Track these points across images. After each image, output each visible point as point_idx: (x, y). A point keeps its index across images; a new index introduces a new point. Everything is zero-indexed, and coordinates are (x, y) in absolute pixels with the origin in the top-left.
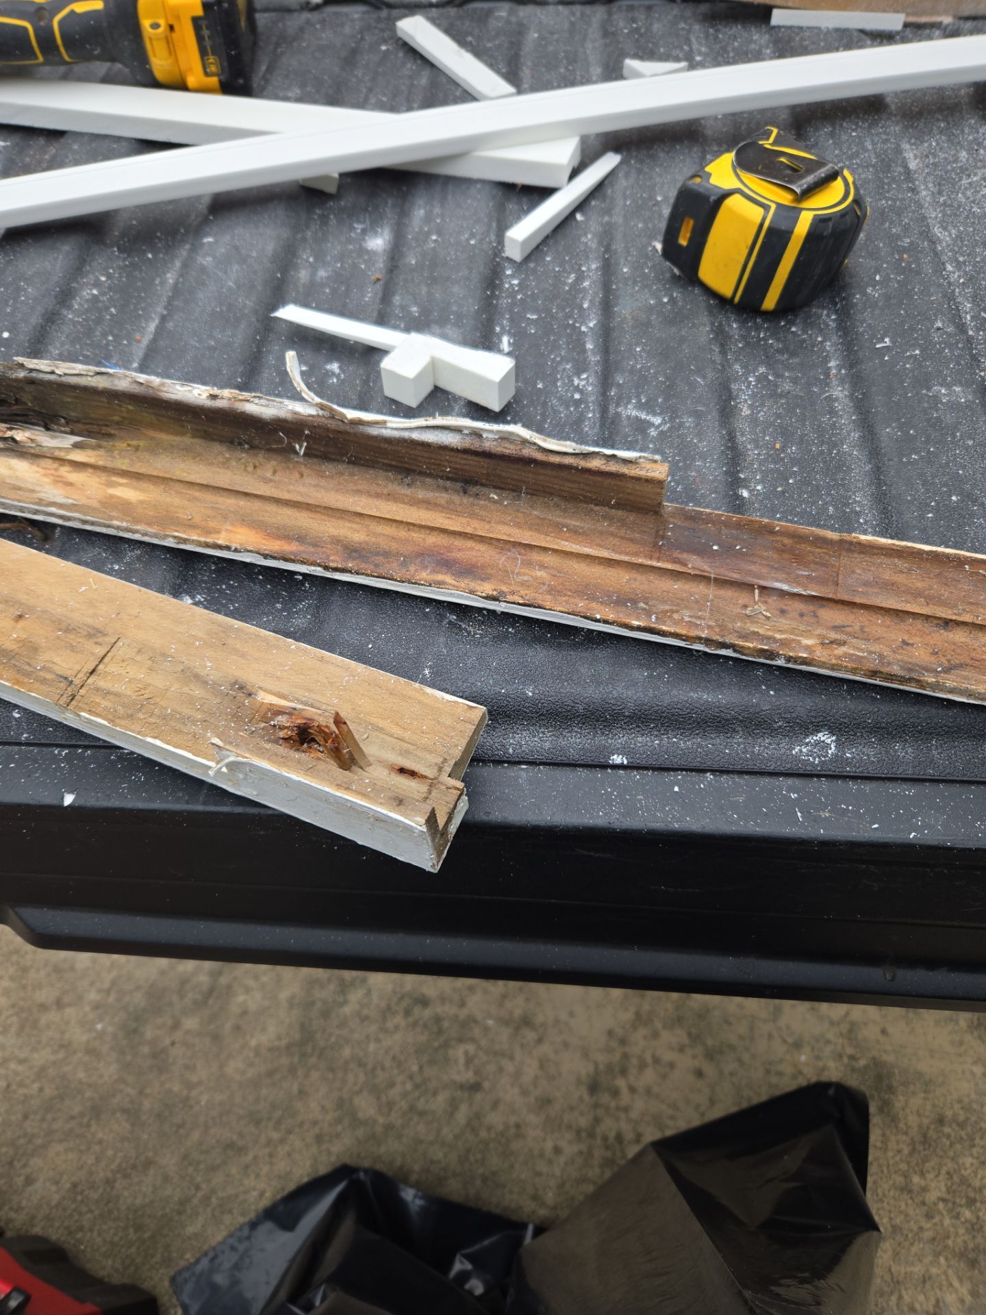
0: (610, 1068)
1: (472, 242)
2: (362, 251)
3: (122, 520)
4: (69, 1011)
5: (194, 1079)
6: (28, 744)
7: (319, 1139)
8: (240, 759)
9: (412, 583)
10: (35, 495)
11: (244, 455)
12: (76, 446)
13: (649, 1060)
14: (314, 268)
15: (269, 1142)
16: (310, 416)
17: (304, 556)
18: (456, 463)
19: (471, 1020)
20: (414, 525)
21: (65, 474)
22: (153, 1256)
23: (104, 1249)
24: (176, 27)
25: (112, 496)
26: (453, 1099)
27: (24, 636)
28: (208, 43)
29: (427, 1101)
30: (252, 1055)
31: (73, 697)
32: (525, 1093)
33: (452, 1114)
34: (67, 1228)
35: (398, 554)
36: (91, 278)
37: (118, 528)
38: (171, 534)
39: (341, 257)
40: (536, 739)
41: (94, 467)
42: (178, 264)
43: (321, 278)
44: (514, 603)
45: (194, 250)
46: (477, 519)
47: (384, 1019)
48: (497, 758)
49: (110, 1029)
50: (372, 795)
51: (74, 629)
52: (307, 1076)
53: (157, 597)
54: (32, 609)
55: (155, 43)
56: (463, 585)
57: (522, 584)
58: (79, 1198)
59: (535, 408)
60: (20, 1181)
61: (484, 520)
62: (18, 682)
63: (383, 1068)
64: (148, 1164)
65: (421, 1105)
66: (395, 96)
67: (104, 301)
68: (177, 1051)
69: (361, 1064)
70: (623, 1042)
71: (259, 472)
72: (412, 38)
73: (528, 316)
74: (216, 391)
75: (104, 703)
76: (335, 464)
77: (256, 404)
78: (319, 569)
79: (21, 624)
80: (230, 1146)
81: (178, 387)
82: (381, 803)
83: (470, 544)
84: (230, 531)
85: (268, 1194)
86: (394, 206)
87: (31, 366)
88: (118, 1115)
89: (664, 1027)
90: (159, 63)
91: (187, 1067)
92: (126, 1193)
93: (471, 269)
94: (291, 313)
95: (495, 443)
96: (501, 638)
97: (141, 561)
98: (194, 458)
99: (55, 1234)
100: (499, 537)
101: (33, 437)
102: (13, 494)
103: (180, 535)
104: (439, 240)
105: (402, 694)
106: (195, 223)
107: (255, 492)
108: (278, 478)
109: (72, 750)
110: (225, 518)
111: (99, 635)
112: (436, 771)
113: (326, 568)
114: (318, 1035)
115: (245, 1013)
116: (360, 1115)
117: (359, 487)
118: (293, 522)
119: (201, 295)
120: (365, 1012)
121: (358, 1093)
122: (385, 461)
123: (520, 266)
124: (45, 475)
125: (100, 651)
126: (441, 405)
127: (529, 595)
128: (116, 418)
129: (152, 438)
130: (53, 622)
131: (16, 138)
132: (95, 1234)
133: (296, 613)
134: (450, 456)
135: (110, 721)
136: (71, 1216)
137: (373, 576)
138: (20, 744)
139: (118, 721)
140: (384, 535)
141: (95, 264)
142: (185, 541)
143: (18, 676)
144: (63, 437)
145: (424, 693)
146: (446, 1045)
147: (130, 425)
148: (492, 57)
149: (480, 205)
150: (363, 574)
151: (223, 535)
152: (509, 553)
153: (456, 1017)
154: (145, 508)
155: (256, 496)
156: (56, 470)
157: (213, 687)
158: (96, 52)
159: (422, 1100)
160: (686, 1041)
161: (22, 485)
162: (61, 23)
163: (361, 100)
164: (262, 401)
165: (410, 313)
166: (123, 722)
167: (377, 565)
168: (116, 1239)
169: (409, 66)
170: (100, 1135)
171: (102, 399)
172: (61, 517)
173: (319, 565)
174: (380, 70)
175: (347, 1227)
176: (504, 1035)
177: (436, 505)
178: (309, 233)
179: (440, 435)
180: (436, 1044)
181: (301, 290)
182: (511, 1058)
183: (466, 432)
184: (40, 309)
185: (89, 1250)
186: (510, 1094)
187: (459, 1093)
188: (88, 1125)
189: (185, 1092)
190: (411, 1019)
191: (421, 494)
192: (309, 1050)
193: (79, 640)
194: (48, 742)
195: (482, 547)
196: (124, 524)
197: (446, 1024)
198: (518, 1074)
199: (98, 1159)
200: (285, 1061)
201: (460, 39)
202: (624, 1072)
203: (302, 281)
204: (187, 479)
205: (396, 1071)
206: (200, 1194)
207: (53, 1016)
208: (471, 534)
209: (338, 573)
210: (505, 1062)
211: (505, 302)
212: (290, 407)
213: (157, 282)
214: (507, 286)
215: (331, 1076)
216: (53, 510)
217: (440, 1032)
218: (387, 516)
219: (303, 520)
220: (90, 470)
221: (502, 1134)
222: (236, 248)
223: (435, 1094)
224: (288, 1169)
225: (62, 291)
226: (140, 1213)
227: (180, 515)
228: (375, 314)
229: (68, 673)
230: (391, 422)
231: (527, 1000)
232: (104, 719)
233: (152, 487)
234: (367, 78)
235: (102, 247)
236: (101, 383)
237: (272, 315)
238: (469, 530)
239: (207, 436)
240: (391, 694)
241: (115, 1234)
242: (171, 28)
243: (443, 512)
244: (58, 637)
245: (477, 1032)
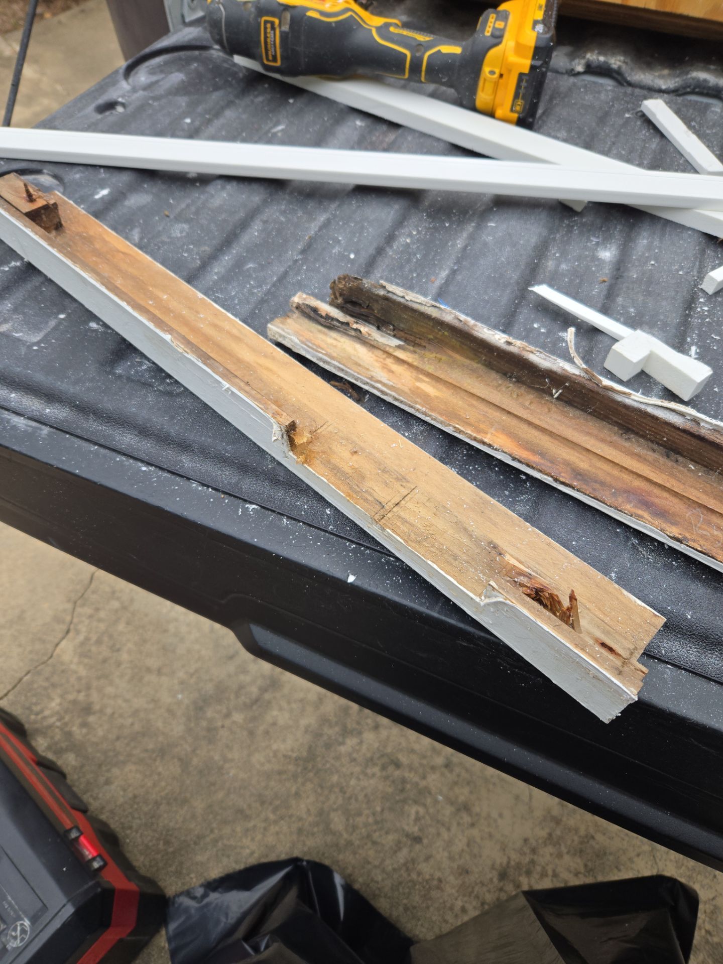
0: (518, 866)
1: (681, 273)
2: (595, 258)
3: (423, 406)
4: (164, 679)
5: (230, 756)
6: (331, 533)
7: (300, 831)
8: (508, 602)
9: (618, 510)
10: (369, 373)
11: (511, 385)
12: (399, 347)
13: (550, 872)
14: (559, 262)
15: (266, 820)
16: (574, 374)
17: (544, 468)
18: (671, 436)
19: (426, 791)
20: (626, 469)
21: (390, 364)
22: (170, 866)
23: (141, 848)
24: (504, 77)
25: (418, 388)
26: (399, 842)
27: (357, 467)
28: (522, 91)
29: (381, 836)
30: (271, 754)
31: (384, 516)
32: (451, 858)
33: (395, 852)
34: (122, 824)
35: (610, 487)
36: (405, 231)
37: (418, 410)
38: (454, 425)
39: (579, 258)
40: (684, 650)
41: (410, 365)
42: (465, 235)
43: (563, 270)
44: (693, 548)
45: (478, 227)
46: (675, 479)
47: (366, 766)
48: (652, 654)
49: (186, 701)
50: (600, 660)
51: (388, 471)
52: (303, 784)
53: (441, 466)
54: (362, 449)
55: (487, 84)
56: (656, 523)
57: (702, 536)
58: (136, 806)
59: (711, 405)
60: (102, 780)
61: (680, 482)
62: (349, 495)
63: (356, 800)
64: (185, 801)
65: (376, 836)
66: (631, 152)
67: (413, 249)
68: (223, 733)
69: (342, 791)
70: (534, 851)
71: (521, 400)
72: (654, 115)
73: (713, 336)
74: (511, 340)
75: (403, 528)
76: (575, 409)
77: (538, 356)
78: (550, 479)
79: (355, 457)
80: (240, 811)
81: (485, 330)
82: (606, 668)
83: (665, 495)
84: (495, 435)
85: (256, 855)
86: (621, 231)
87: (390, 289)
88: (176, 760)
89: (568, 853)
90: (483, 97)
91: (227, 746)
92: (165, 815)
93: (677, 292)
94: (544, 291)
95: (709, 432)
96: (668, 567)
97: (423, 435)
98: (477, 378)
99: (114, 825)
100: (690, 497)
101: (370, 332)
102: (355, 367)
103: (460, 427)
104: (656, 265)
105: (605, 589)
106: (481, 209)
107: (516, 413)
108: (533, 408)
109: (358, 546)
110: (492, 425)
111: (404, 480)
112: (628, 654)
113: (556, 480)
114: (319, 759)
115: (274, 724)
116: (332, 826)
117: (591, 431)
118: (538, 441)
119: (482, 262)
120: (355, 755)
121: (336, 810)
122: (614, 419)
123: (710, 298)
124: (377, 361)
125: (404, 492)
126: (644, 384)
127: (707, 547)
128: (431, 337)
129: (450, 356)
130: (375, 462)
131: (369, 122)
132: (139, 835)
133: (518, 501)
134: (669, 430)
135: (406, 541)
136: (127, 816)
137: (588, 496)
138: (326, 531)
139: (410, 542)
140: (602, 469)
141: (410, 221)
142: (460, 432)
143: (349, 491)
144: (389, 338)
145: (622, 593)
146: (404, 801)
147: (439, 343)
148: (708, 140)
149: (689, 246)
150: (582, 492)
151: (489, 436)
152: (694, 511)
153: (417, 784)
154: (438, 402)
155: (516, 416)
156: (384, 359)
157: (477, 541)
158: (444, 80)
159: (377, 834)
160: (582, 870)
161: (362, 364)
162: (430, 57)
163: (606, 149)
164: (542, 355)
165: (629, 312)
166: (413, 545)
167: (594, 490)
168: (150, 844)
169: (644, 132)
170: (160, 769)
171: (429, 323)
172: (382, 392)
173: (552, 477)
174: (622, 130)
175: (291, 897)
176: (448, 810)
177: (645, 459)
178: (558, 236)
179: (668, 414)
180: (397, 798)
181: (547, 274)
182: (449, 829)
183: (688, 417)
184: (375, 245)
185: (131, 844)
186: (441, 855)
187: (404, 839)
188: (155, 760)
189: (221, 763)
190: (384, 773)
191: (638, 450)
192: (310, 766)
193: (391, 480)
194: (344, 536)
195: (675, 500)
196: (424, 409)
197: (408, 786)
198: (450, 843)
199: (154, 785)
200: (291, 767)
201: (687, 121)
202: (528, 873)
203: (549, 269)
204: (471, 391)
205: (364, 806)
206: (212, 836)
207: (152, 678)
208: (669, 489)
209: (563, 486)
210: (443, 831)
211: (695, 321)
212: (561, 365)
213: (449, 244)
214: (699, 309)
215: (319, 790)
216: (379, 386)
217: (402, 790)
218: (608, 457)
219: (546, 442)
220: (406, 366)
221: (427, 881)
222: (510, 235)
223: (387, 833)
224: (274, 843)
225: (389, 235)
226: (170, 833)
227: (461, 414)
228: (599, 305)
229: (382, 500)
230: (634, 395)
231: (471, 792)
232: (402, 538)
233: (444, 389)
234: (612, 135)
235: (417, 211)
236: (434, 313)
237: (530, 289)
238: (668, 485)
239: (489, 366)
240: (597, 586)
241: (151, 841)
242: (501, 76)
243: (649, 466)
244: (378, 474)
245: (429, 801)
